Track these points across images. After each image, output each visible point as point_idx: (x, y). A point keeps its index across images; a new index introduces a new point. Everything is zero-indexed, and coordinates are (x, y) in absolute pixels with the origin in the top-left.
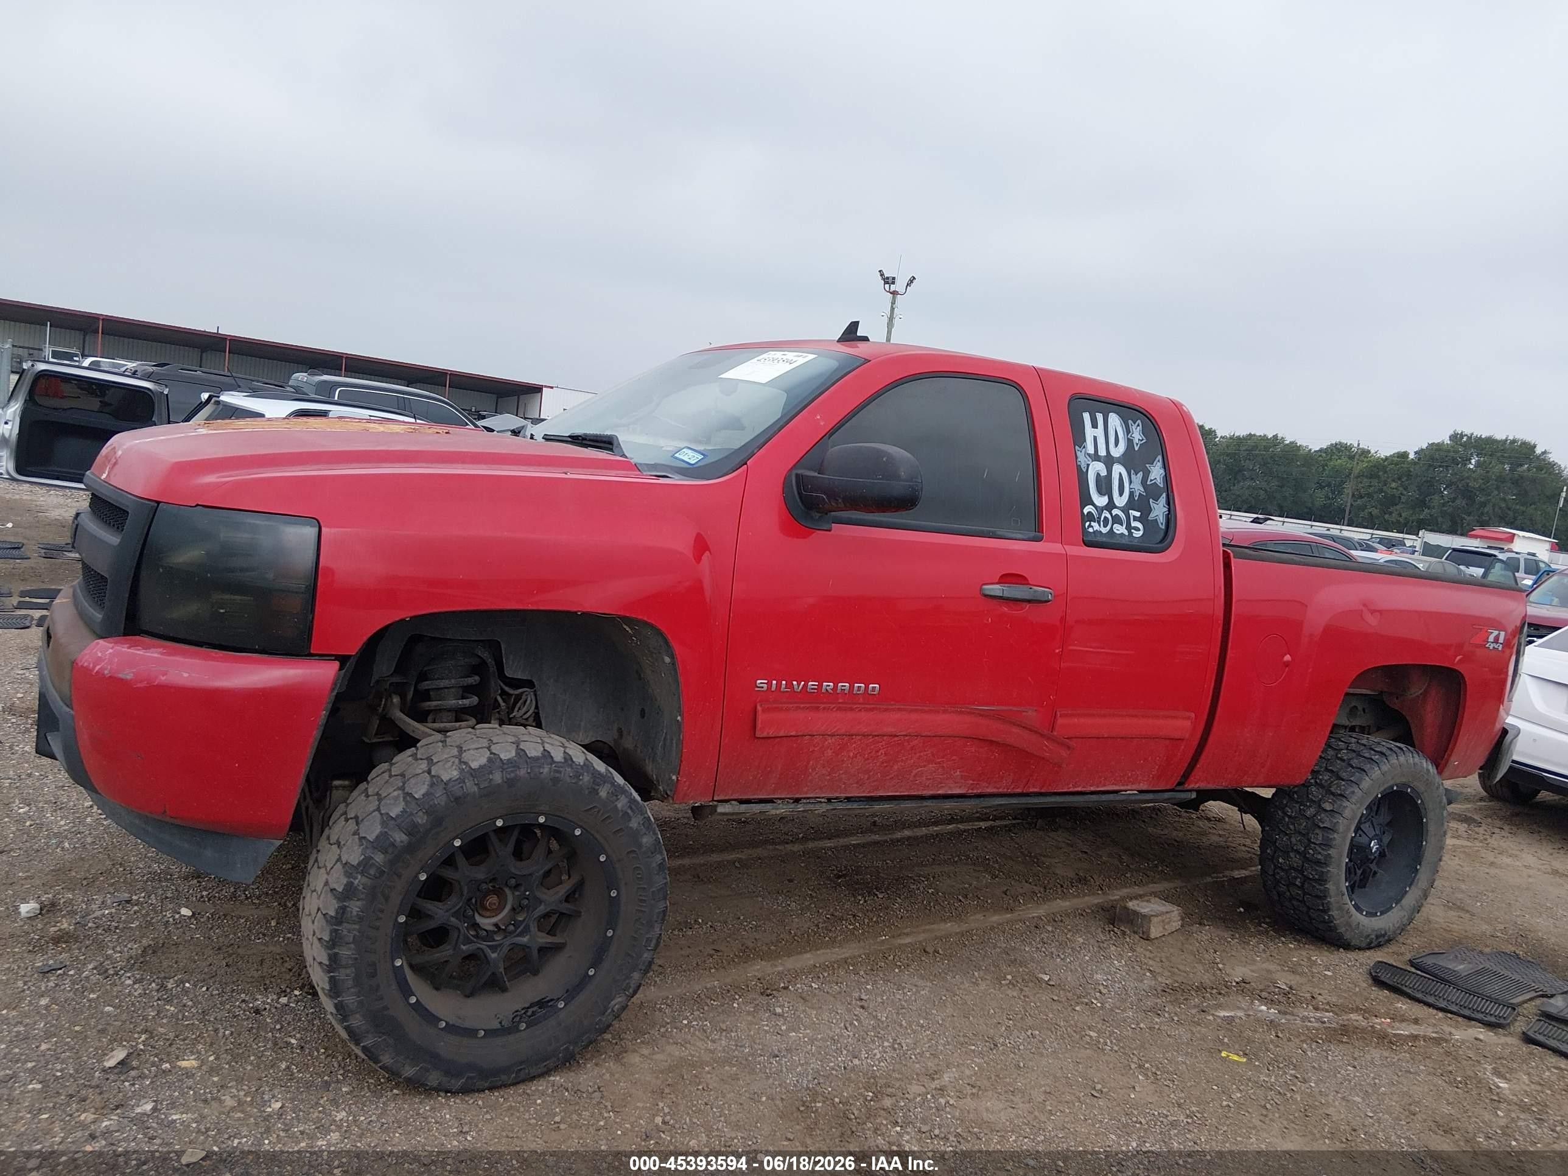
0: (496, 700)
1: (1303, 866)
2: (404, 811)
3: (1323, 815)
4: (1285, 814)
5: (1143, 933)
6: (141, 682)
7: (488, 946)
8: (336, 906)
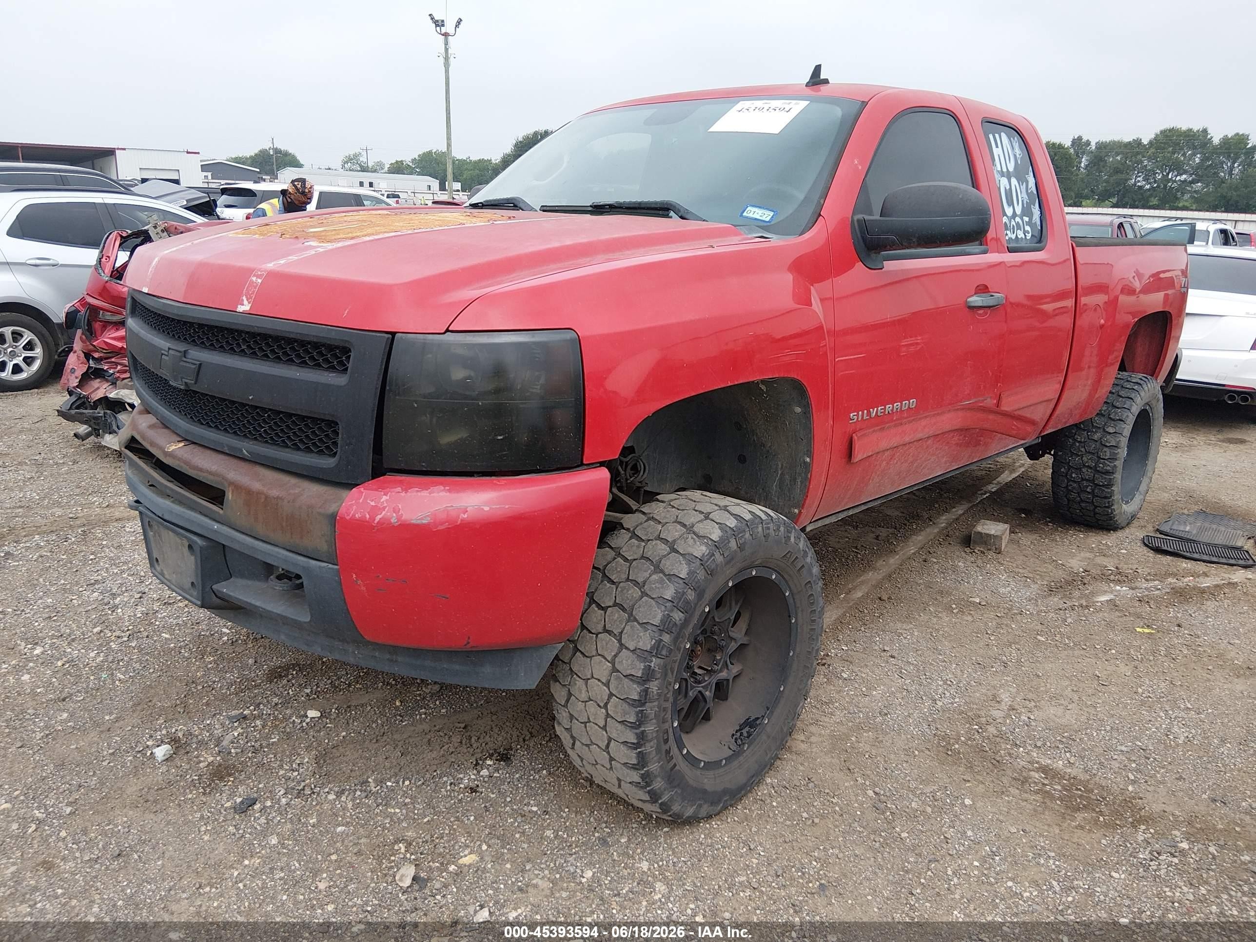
0: (618, 470)
1: (1094, 476)
2: (677, 592)
3: (1108, 437)
4: (1075, 440)
5: (996, 549)
6: (442, 524)
7: (702, 687)
8: (638, 689)
